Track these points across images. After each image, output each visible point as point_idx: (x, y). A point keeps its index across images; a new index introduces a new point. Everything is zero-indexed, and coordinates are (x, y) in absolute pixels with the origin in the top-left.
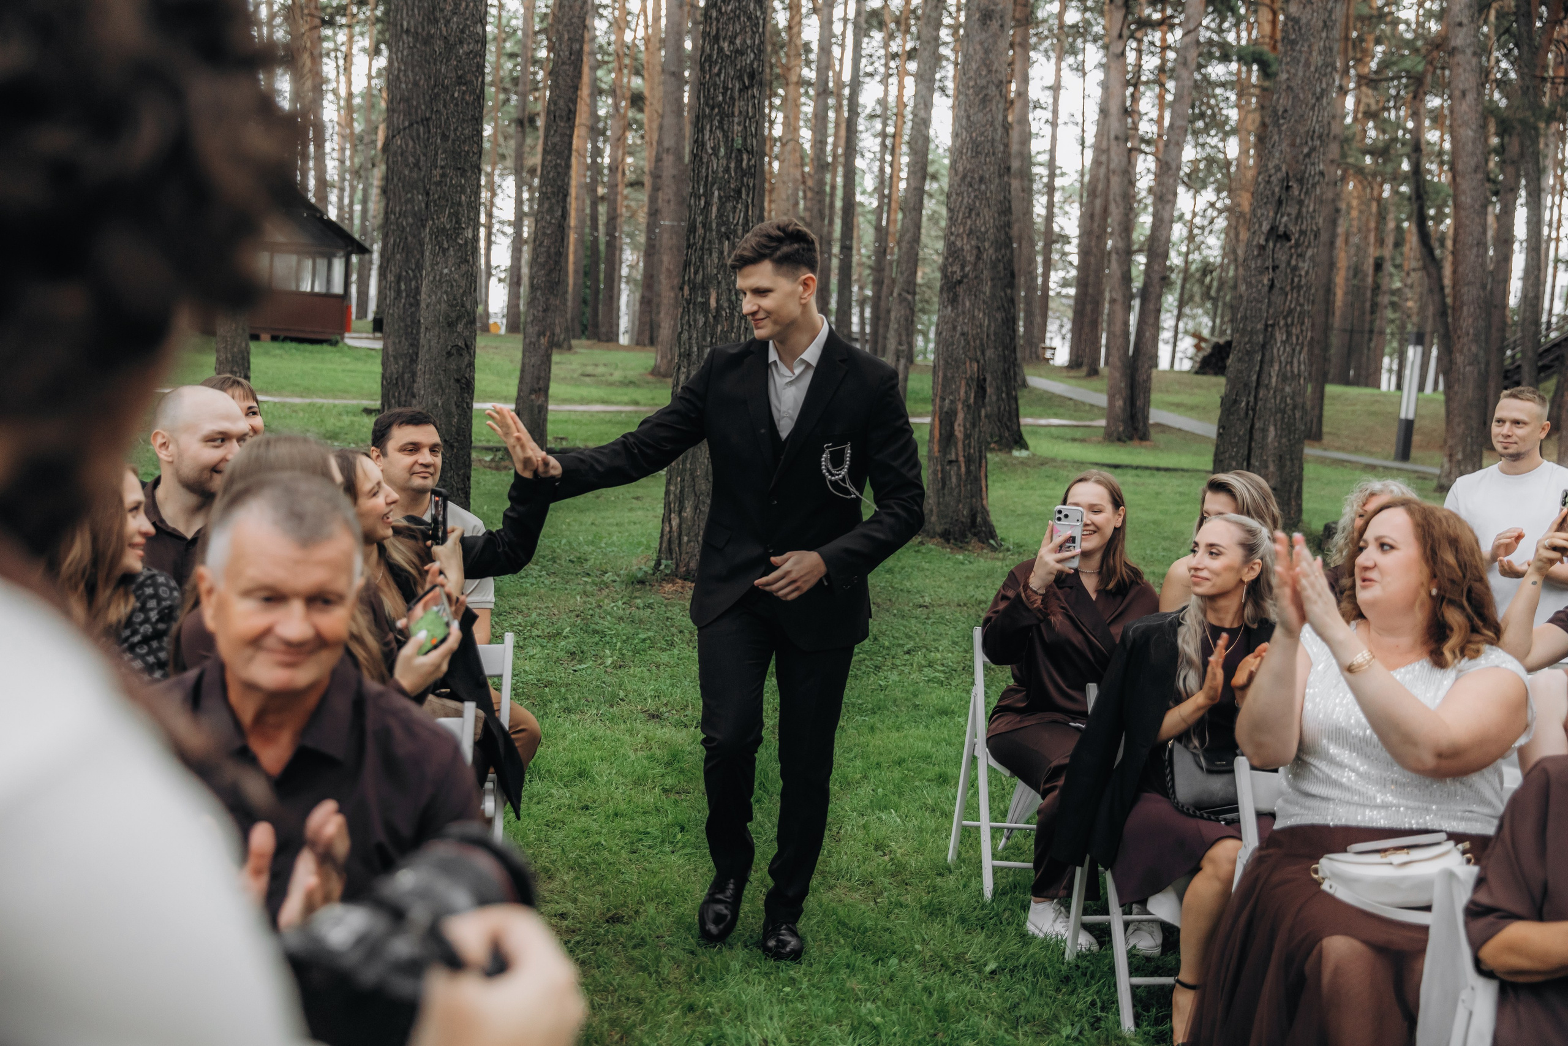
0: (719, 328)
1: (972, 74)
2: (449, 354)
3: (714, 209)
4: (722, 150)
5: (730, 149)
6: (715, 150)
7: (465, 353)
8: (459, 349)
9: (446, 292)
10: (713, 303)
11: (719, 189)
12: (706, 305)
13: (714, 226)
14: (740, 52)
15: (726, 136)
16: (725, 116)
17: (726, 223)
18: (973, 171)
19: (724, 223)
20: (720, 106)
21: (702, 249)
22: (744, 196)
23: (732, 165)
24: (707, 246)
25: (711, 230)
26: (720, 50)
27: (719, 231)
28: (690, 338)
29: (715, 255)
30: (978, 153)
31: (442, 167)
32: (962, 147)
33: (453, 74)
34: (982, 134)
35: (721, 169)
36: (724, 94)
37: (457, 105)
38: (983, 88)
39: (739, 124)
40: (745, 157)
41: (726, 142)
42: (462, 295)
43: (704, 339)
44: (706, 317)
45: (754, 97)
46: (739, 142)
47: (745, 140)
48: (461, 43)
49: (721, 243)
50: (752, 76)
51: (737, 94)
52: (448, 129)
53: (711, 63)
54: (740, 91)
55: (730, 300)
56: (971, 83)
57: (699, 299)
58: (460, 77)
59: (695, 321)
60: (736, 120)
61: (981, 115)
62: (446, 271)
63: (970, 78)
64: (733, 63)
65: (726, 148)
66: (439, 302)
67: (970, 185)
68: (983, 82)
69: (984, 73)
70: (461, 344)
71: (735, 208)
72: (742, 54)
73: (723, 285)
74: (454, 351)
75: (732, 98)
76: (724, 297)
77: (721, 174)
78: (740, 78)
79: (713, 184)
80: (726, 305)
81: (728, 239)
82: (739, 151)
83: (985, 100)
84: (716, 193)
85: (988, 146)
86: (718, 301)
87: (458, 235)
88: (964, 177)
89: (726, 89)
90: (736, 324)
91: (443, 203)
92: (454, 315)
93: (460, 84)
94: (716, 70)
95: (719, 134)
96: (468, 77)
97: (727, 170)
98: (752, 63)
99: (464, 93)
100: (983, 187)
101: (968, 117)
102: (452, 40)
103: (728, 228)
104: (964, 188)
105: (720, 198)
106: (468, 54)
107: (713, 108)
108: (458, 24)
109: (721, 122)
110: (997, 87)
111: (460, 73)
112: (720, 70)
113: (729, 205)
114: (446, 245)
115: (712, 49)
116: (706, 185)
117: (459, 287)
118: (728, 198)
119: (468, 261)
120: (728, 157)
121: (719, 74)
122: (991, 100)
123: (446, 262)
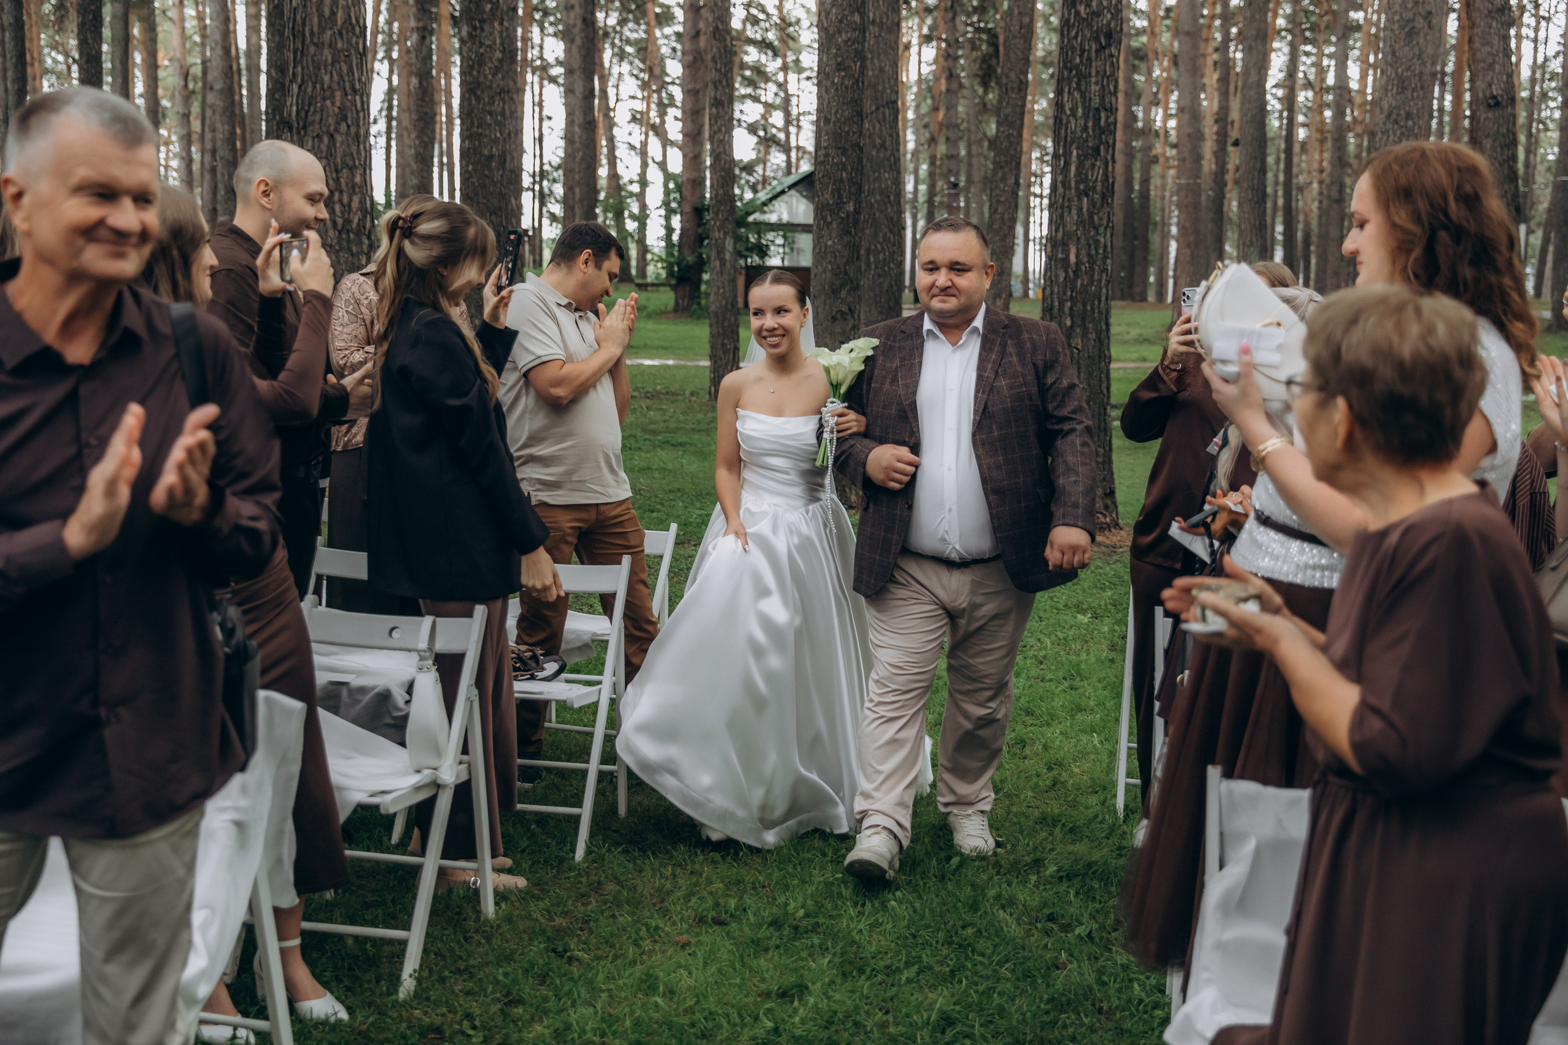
0: (1079, 282)
1: (1397, 7)
2: (834, 319)
3: (1073, 168)
4: (1080, 110)
5: (1087, 109)
6: (1074, 111)
7: (849, 317)
8: (842, 313)
9: (830, 262)
10: (1073, 258)
11: (1077, 148)
12: (1066, 260)
13: (1073, 184)
14: (1097, 14)
15: (1083, 96)
16: (1083, 77)
17: (1085, 180)
18: (1398, 108)
19: (1082, 181)
20: (1077, 67)
21: (1062, 207)
22: (1102, 153)
23: (1090, 124)
24: (1066, 204)
25: (1070, 188)
26: (1077, 13)
27: (1077, 189)
28: (1052, 293)
29: (1074, 212)
30: (1403, 89)
31: (825, 148)
32: (1387, 84)
33: (833, 62)
34: (1408, 69)
35: (1079, 129)
36: (1081, 56)
37: (837, 90)
38: (1409, 21)
39: (1096, 84)
40: (1103, 115)
41: (1084, 102)
42: (845, 265)
43: (1065, 293)
44: (1066, 272)
45: (1112, 56)
46: (1096, 101)
47: (1102, 98)
48: (840, 32)
49: (1080, 200)
50: (1109, 35)
51: (1093, 55)
52: (830, 112)
53: (1069, 27)
54: (1097, 51)
55: (1089, 255)
56: (1397, 18)
57: (1060, 256)
58: (839, 64)
59: (1056, 276)
60: (1093, 80)
61: (1407, 49)
62: (830, 243)
63: (1395, 13)
64: (1090, 25)
65: (1084, 108)
66: (824, 272)
67: (1396, 122)
68: (1409, 15)
69: (1410, 6)
70: (845, 309)
71: (1093, 165)
72: (1098, 16)
73: (1083, 241)
74: (838, 316)
75: (1089, 59)
76: (1083, 252)
77: (1079, 134)
78: (1097, 39)
79: (1071, 144)
80: (1085, 259)
81: (1087, 195)
82: (1097, 109)
83: (1412, 34)
84: (1075, 153)
85: (1415, 81)
86: (1077, 256)
87: (840, 209)
88: (1389, 115)
89: (1083, 51)
90: (1096, 277)
91: (826, 180)
92: (837, 283)
93: (839, 70)
94: (1073, 33)
95: (1077, 95)
96: (847, 63)
97: (1085, 129)
98: (1109, 23)
99: (843, 78)
100: (1410, 123)
101: (1394, 53)
102: (831, 29)
103: (1087, 185)
104: (1389, 126)
105: (1078, 156)
106: (846, 42)
107: (1071, 71)
108: (837, 14)
109: (1078, 84)
110: (1425, 18)
111: (839, 60)
112: (1077, 33)
113: (1088, 163)
114: (829, 219)
115: (1069, 14)
116: (1065, 146)
117: (842, 257)
118: (1086, 156)
119: (850, 233)
120: (1086, 116)
121: (1076, 38)
122: (1418, 34)
123: (830, 235)
